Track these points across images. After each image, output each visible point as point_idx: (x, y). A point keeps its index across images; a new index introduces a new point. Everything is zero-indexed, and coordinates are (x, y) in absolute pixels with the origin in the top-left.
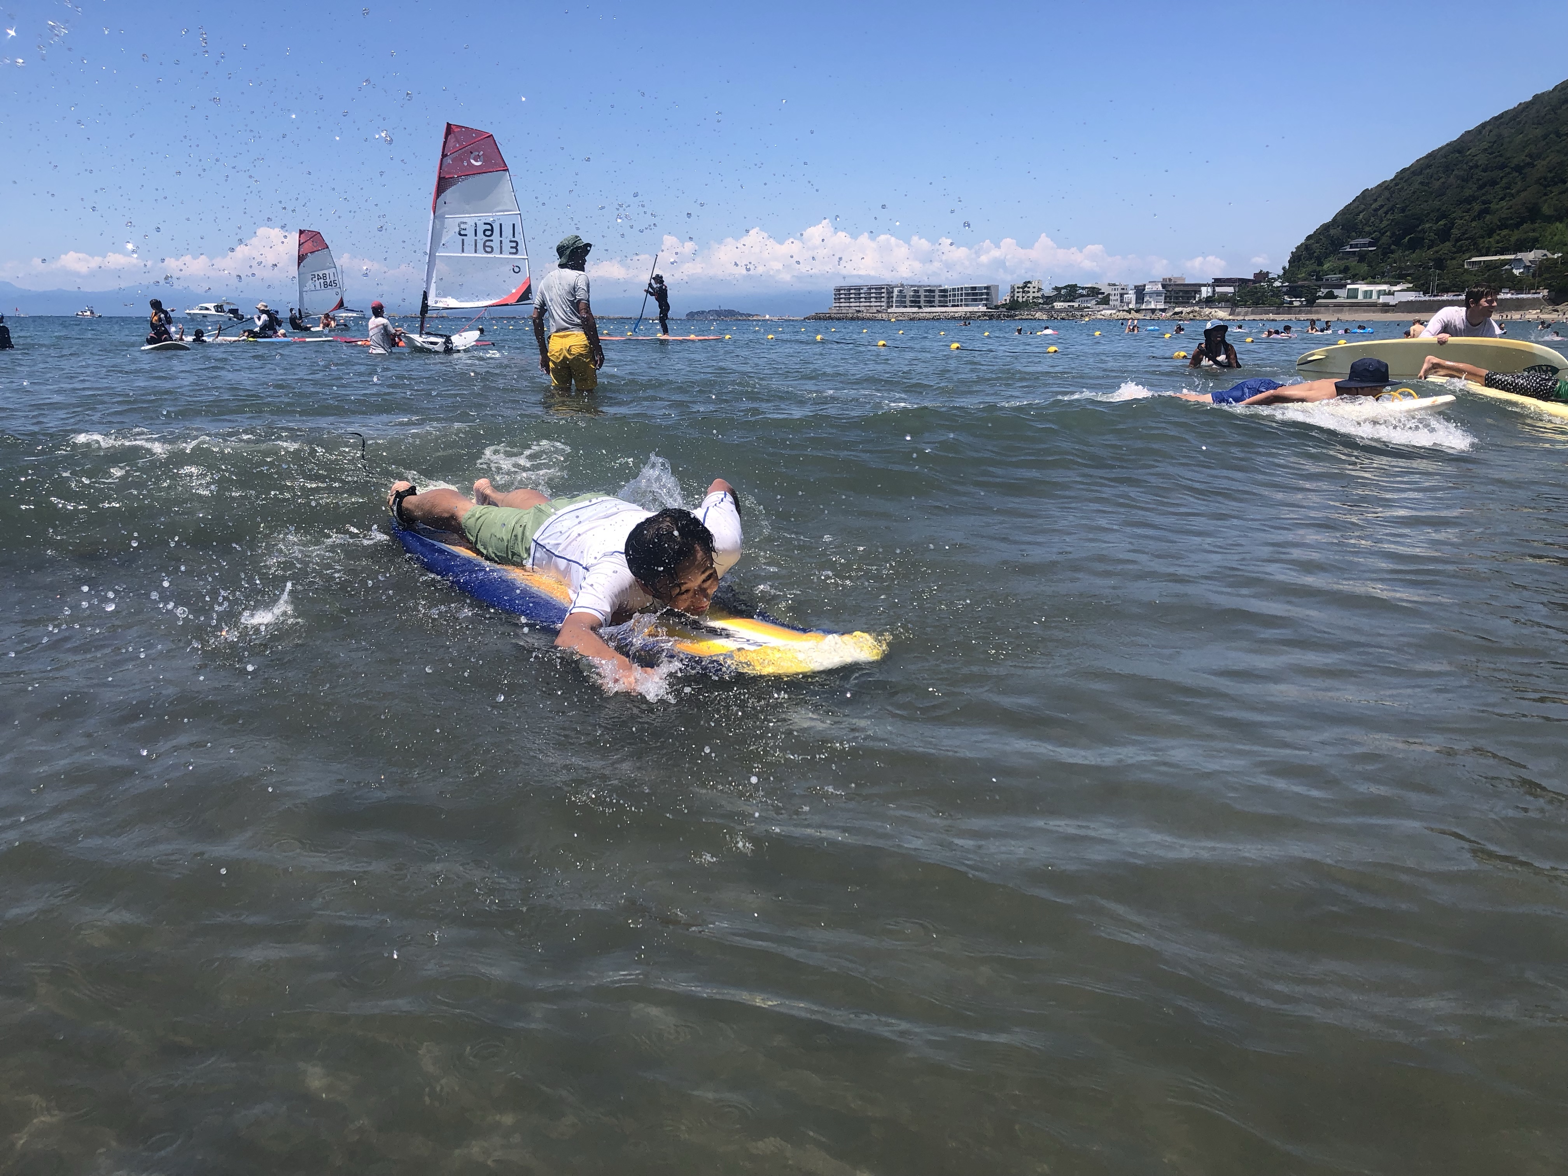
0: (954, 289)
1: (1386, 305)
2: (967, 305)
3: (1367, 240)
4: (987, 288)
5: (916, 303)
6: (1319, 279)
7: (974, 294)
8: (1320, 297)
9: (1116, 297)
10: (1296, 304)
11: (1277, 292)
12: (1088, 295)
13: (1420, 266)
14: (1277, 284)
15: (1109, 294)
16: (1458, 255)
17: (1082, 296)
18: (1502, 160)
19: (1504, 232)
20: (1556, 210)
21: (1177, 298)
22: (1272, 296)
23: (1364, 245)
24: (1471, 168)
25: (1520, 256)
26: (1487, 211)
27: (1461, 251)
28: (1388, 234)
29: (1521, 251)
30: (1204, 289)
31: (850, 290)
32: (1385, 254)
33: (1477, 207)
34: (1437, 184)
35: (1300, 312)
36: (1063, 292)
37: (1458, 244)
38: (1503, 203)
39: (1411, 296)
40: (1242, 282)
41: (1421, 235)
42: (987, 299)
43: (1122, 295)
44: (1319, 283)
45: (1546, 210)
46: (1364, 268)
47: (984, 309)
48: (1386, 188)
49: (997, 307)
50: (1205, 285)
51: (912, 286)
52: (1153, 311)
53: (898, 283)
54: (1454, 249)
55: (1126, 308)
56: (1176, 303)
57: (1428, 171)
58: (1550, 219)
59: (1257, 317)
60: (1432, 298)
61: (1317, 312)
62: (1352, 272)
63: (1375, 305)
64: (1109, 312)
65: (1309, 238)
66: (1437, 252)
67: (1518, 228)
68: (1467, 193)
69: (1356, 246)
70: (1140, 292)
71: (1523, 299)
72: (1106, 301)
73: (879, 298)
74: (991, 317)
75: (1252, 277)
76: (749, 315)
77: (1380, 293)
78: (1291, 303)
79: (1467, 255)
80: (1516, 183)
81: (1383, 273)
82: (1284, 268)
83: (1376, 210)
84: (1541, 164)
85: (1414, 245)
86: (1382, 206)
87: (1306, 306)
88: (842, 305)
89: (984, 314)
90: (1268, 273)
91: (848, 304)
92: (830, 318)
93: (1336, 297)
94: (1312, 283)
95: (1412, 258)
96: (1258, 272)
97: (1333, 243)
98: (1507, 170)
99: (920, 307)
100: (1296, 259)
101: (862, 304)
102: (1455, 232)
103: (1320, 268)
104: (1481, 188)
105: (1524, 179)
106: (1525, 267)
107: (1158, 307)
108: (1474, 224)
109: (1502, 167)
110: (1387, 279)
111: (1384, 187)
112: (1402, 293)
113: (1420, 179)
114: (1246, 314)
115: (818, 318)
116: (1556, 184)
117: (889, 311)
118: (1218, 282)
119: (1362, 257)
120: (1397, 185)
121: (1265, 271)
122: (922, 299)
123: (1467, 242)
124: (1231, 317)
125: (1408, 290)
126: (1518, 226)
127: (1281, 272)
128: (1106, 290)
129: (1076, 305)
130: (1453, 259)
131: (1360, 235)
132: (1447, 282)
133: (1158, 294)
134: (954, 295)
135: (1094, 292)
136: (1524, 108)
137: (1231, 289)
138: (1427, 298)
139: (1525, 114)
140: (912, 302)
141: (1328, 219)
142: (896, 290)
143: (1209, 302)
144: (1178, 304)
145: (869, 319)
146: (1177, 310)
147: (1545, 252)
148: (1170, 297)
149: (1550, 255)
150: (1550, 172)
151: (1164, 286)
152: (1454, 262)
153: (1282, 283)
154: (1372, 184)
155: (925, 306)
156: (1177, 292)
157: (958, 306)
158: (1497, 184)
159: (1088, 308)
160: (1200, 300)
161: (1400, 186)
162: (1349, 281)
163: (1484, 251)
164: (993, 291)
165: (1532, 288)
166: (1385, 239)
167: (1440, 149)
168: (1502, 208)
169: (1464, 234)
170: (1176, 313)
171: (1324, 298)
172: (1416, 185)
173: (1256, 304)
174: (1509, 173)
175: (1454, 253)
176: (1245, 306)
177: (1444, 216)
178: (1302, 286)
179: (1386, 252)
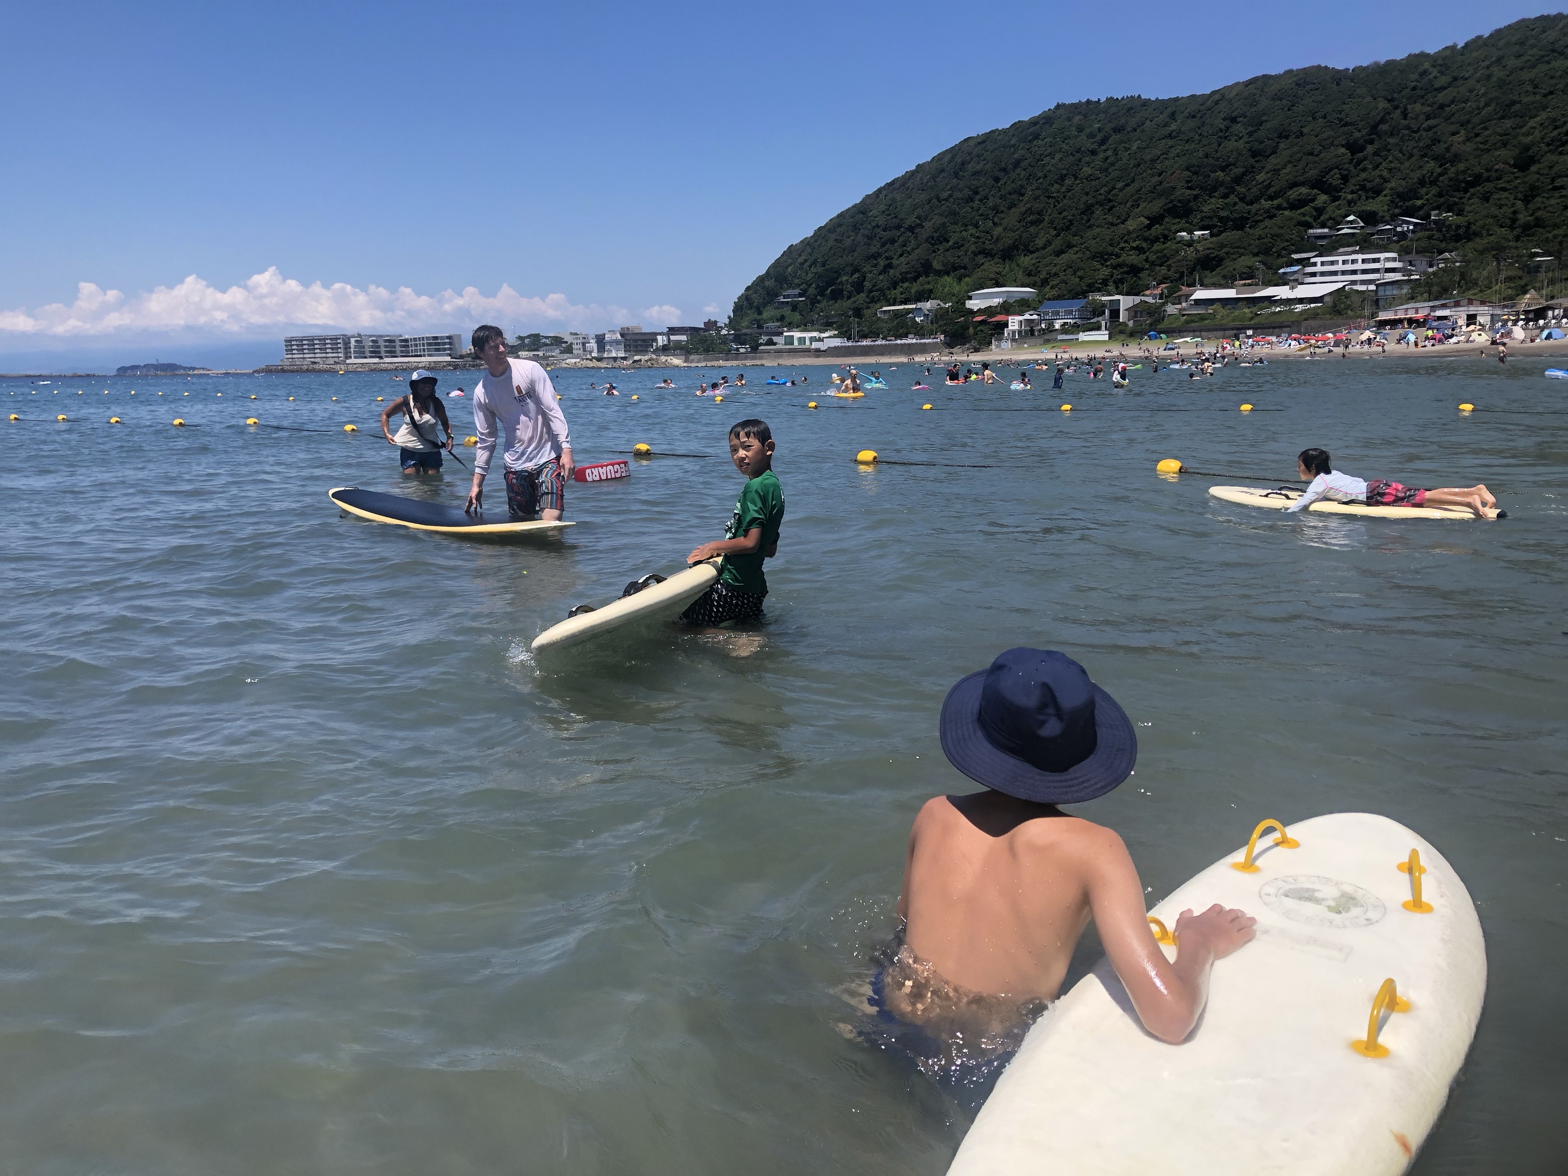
0: (415, 339)
1: (818, 350)
2: (430, 355)
3: (797, 291)
4: (449, 337)
5: (376, 353)
6: (760, 327)
7: (436, 344)
8: (761, 344)
9: (578, 346)
10: (742, 350)
11: (724, 340)
12: (552, 344)
13: (843, 315)
14: (724, 332)
15: (572, 343)
16: (872, 305)
17: (546, 345)
18: (897, 221)
19: (906, 285)
20: (944, 265)
21: (636, 346)
22: (720, 344)
23: (795, 296)
24: (874, 227)
25: (920, 305)
26: (889, 266)
27: (874, 301)
28: (814, 286)
29: (920, 301)
30: (659, 338)
31: (302, 340)
32: (813, 304)
33: (882, 263)
34: (848, 242)
35: (746, 359)
36: (527, 341)
37: (871, 295)
38: (902, 259)
39: (837, 342)
40: (692, 331)
41: (840, 287)
42: (450, 349)
43: (584, 344)
44: (760, 331)
45: (937, 265)
46: (796, 317)
47: (448, 359)
48: (808, 244)
49: (461, 357)
50: (660, 334)
51: (371, 336)
52: (615, 359)
53: (355, 332)
54: (868, 300)
55: (589, 356)
56: (636, 351)
57: (840, 229)
58: (939, 273)
59: (709, 364)
60: (854, 344)
61: (760, 358)
62: (787, 320)
63: (808, 350)
64: (573, 361)
65: (748, 289)
66: (855, 302)
67: (916, 282)
68: (873, 250)
69: (788, 296)
70: (600, 340)
71: (925, 343)
72: (569, 350)
73: (335, 349)
74: (456, 367)
75: (702, 326)
76: (194, 369)
77: (812, 339)
78: (737, 349)
79: (878, 305)
80: (910, 242)
81: (813, 321)
82: (729, 317)
83: (802, 264)
84: (928, 225)
85: (837, 295)
86: (806, 261)
87: (750, 352)
88: (294, 356)
89: (449, 364)
90: (716, 322)
91: (301, 356)
92: (283, 371)
93: (775, 344)
94: (754, 330)
95: (835, 308)
96: (706, 321)
97: (769, 294)
98: (902, 230)
99: (381, 358)
100: (739, 308)
101: (317, 355)
102: (867, 284)
103: (760, 317)
104: (883, 245)
105: (916, 238)
106: (926, 315)
107: (619, 355)
108: (881, 277)
109: (898, 227)
110: (816, 327)
111: (806, 243)
112: (830, 340)
113: (834, 236)
114: (699, 361)
115: (269, 371)
116: (941, 243)
117: (348, 361)
118: (672, 331)
119: (794, 307)
120: (816, 241)
121: (713, 320)
122: (383, 349)
123: (877, 293)
124: (685, 364)
125: (835, 336)
126: (915, 279)
127: (727, 321)
128: (569, 339)
129: (541, 354)
130: (868, 308)
131: (790, 286)
132: (865, 329)
133: (617, 342)
134: (416, 345)
135: (557, 341)
136: (911, 175)
137: (684, 338)
138: (850, 344)
139: (911, 181)
140: (372, 352)
141: (763, 272)
142: (353, 340)
143: (665, 349)
144: (638, 352)
145: (326, 371)
146: (637, 358)
147: (939, 302)
148: (630, 346)
149: (942, 305)
150: (936, 232)
151: (622, 335)
152: (869, 311)
153: (728, 331)
154: (796, 241)
155: (387, 357)
156: (636, 341)
157: (420, 356)
158: (896, 242)
159: (553, 356)
160: (657, 348)
161: (818, 243)
162: (785, 329)
163: (891, 301)
164: (456, 340)
165: (931, 333)
166: (812, 291)
167: (848, 210)
168: (902, 264)
169: (874, 286)
170: (635, 361)
171: (766, 344)
172: (831, 242)
173: (707, 351)
174: (904, 233)
175: (868, 303)
176: (697, 353)
177: (856, 270)
178: (746, 334)
179: (814, 302)
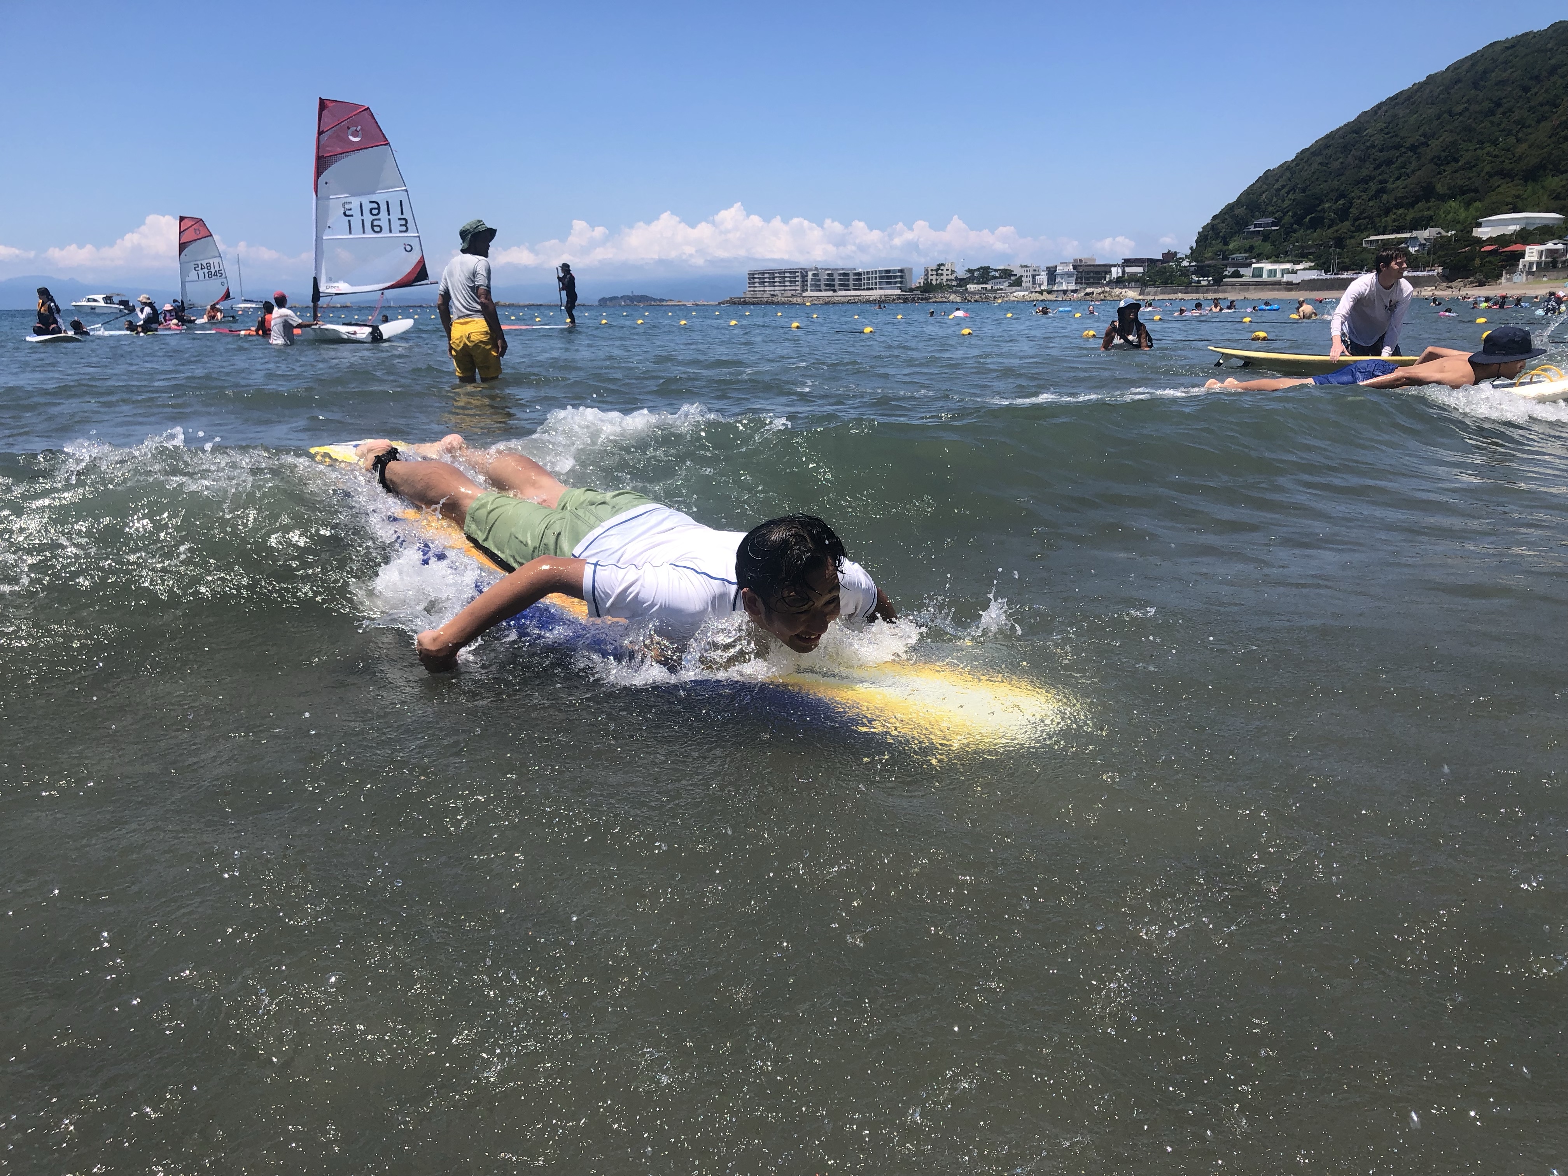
0: (868, 273)
1: (1289, 283)
2: (881, 288)
3: (1270, 220)
4: (901, 271)
5: (830, 286)
6: (1225, 258)
7: (888, 277)
8: (1226, 276)
9: (1028, 279)
10: (1204, 283)
11: (1185, 272)
12: (1001, 277)
13: (1321, 245)
14: (1185, 263)
15: (1021, 276)
16: (1357, 234)
17: (996, 278)
18: (1398, 140)
19: (1400, 211)
20: (1449, 189)
21: (1088, 279)
22: (1180, 275)
23: (1267, 225)
24: (1368, 148)
25: (1415, 234)
26: (1383, 191)
27: (1359, 229)
28: (1290, 213)
29: (1416, 230)
30: (1114, 270)
31: (764, 274)
32: (1287, 234)
33: (1374, 186)
34: (1336, 165)
35: (1207, 291)
36: (976, 274)
37: (1357, 223)
38: (1398, 183)
39: (1313, 275)
40: (1151, 263)
41: (1322, 214)
42: (901, 282)
43: (1034, 277)
44: (1225, 262)
45: (1440, 188)
46: (1268, 247)
47: (898, 292)
48: (1288, 168)
49: (911, 290)
50: (1115, 266)
51: (826, 270)
52: (1065, 292)
53: (813, 266)
54: (1353, 229)
55: (1038, 289)
56: (1087, 284)
57: (1327, 151)
58: (1443, 198)
59: (1166, 297)
60: (1333, 277)
61: (1224, 291)
62: (1256, 251)
63: (1279, 283)
64: (1022, 294)
65: (1215, 218)
66: (1337, 231)
67: (1413, 207)
68: (1365, 172)
69: (1260, 225)
70: (1052, 273)
71: (1418, 277)
72: (1018, 282)
73: (793, 282)
74: (906, 300)
75: (1160, 257)
76: (661, 300)
77: (1283, 272)
78: (1199, 282)
79: (1366, 234)
80: (1411, 163)
81: (1287, 252)
82: (1191, 248)
83: (1278, 190)
84: (1435, 143)
85: (1316, 224)
86: (1283, 187)
87: (1213, 285)
88: (756, 289)
89: (899, 297)
90: (1176, 253)
91: (762, 289)
92: (745, 303)
93: (1242, 276)
94: (1219, 262)
95: (1313, 238)
96: (1166, 252)
97: (1237, 223)
98: (1403, 149)
99: (835, 291)
100: (1204, 238)
101: (776, 288)
102: (1354, 211)
103: (1226, 247)
104: (1377, 168)
105: (1419, 158)
106: (1421, 245)
107: (1070, 288)
108: (1371, 204)
109: (1397, 147)
110: (1290, 258)
111: (1286, 167)
112: (1305, 272)
113: (1319, 159)
114: (1156, 294)
115: (732, 302)
116: (1448, 163)
117: (804, 294)
118: (1128, 262)
119: (1266, 237)
120: (1297, 165)
121: (1173, 250)
122: (837, 282)
123: (1365, 221)
124: (1141, 297)
125: (1310, 268)
126: (1412, 205)
127: (1189, 252)
128: (1018, 271)
129: (989, 287)
130: (1352, 237)
131: (1264, 214)
132: (1347, 260)
133: (1069, 275)
134: (869, 279)
135: (1006, 274)
136: (1419, 88)
137: (1140, 270)
138: (1328, 276)
139: (1419, 94)
140: (827, 285)
141: (1233, 199)
142: (810, 273)
143: (1120, 282)
144: (1090, 285)
145: (784, 303)
146: (1088, 290)
147: (1439, 230)
148: (1081, 278)
149: (1444, 233)
150: (1444, 151)
151: (1075, 267)
152: (1353, 241)
153: (1190, 262)
154: (1274, 165)
155: (840, 290)
156: (1088, 273)
157: (872, 289)
158: (1393, 163)
159: (1001, 289)
160: (1111, 281)
161: (1301, 166)
162: (1254, 260)
163: (1381, 230)
164: (907, 274)
165: (1428, 265)
166: (1287, 219)
167: (1339, 129)
168: (1398, 188)
169: (1361, 213)
170: (1087, 294)
171: (1230, 277)
172: (1315, 166)
173: (1165, 283)
174: (1405, 153)
175: (1353, 232)
176: (1154, 285)
177: (1342, 196)
178: (1209, 266)
179: (1288, 232)
